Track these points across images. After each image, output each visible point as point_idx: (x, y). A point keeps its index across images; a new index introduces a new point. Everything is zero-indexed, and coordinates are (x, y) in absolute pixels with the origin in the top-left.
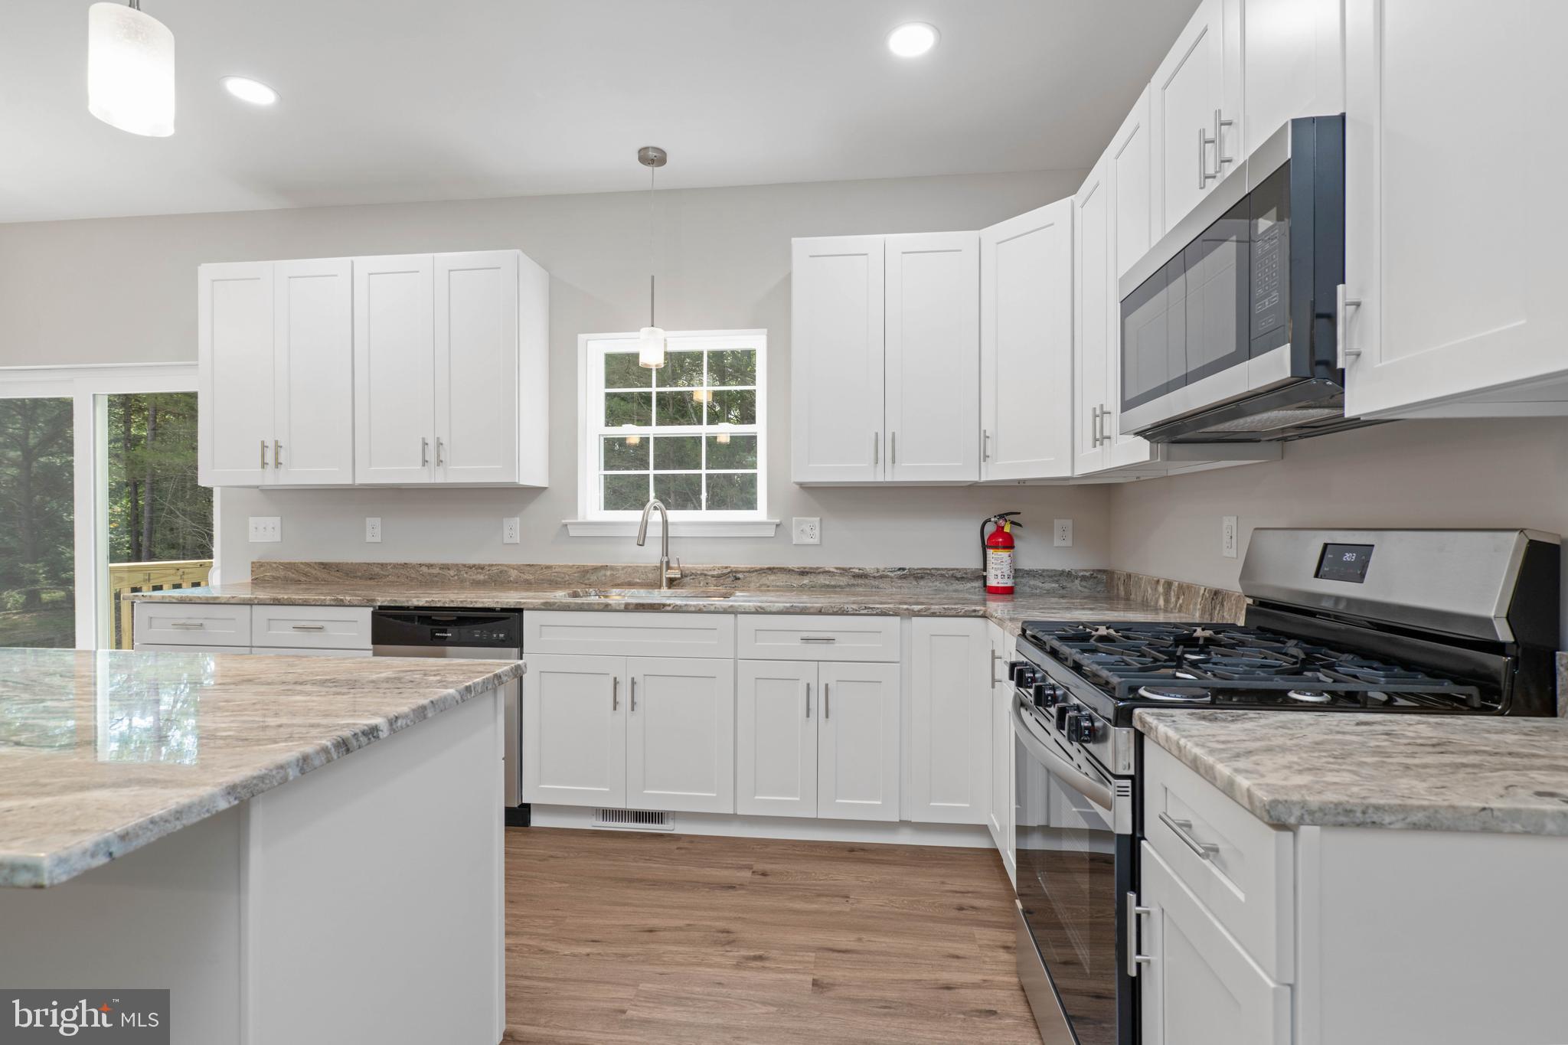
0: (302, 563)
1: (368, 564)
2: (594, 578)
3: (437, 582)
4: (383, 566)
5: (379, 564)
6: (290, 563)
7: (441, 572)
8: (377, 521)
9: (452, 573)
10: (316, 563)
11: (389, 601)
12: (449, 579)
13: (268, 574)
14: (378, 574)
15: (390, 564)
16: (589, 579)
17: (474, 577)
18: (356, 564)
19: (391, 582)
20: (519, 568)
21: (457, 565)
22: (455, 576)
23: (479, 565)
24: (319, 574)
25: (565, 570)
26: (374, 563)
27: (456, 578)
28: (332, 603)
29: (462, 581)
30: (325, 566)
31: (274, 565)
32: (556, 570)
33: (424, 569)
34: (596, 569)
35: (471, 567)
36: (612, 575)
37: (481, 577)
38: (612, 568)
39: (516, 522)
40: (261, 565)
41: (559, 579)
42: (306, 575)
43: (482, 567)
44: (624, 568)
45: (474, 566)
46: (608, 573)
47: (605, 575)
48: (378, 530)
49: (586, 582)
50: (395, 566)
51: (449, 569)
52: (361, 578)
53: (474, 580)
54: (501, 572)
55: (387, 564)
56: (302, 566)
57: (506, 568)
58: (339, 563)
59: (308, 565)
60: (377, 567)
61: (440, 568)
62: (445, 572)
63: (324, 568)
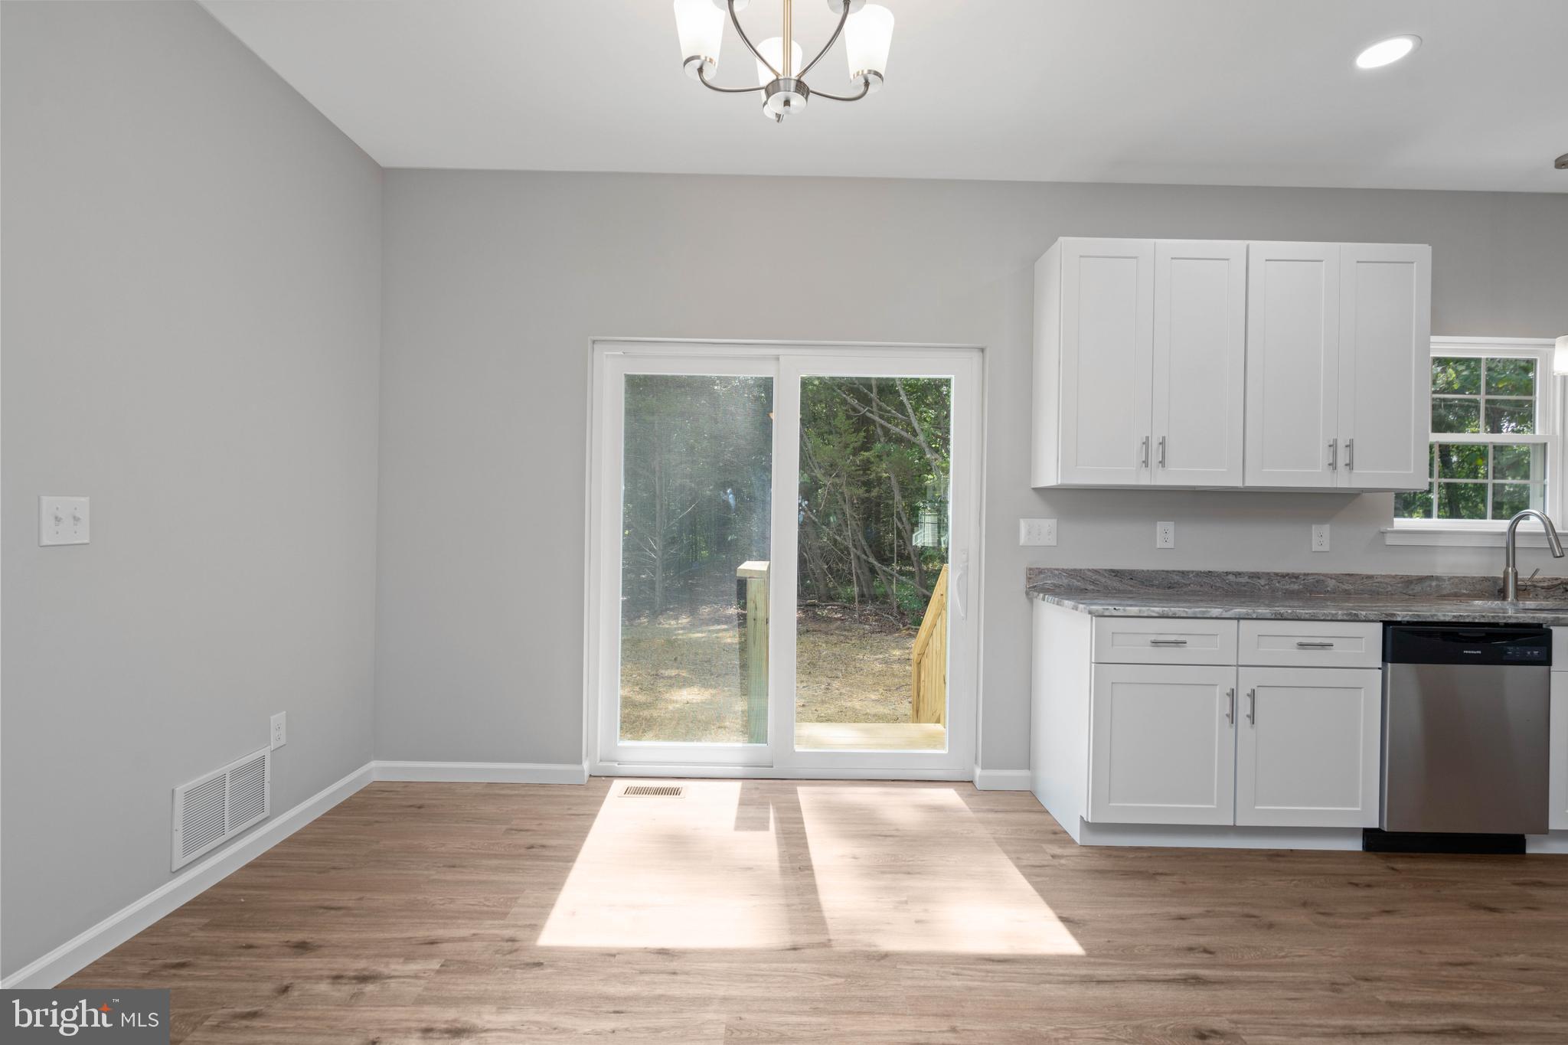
0: (1089, 570)
1: (1167, 572)
2: (1418, 588)
3: (1246, 591)
4: (1183, 573)
5: (1179, 572)
6: (1075, 570)
7: (1250, 581)
8: (1170, 526)
9: (1262, 582)
10: (1106, 570)
11: (1411, 616)
12: (1260, 589)
13: (1049, 582)
14: (1177, 583)
15: (1193, 572)
16: (1413, 589)
17: (1287, 587)
18: (1153, 571)
19: (1192, 591)
20: (1338, 578)
21: (1268, 573)
22: (1265, 585)
23: (1293, 573)
24: (1109, 582)
25: (1387, 580)
26: (1174, 571)
27: (1267, 587)
28: (1345, 618)
29: (1274, 590)
30: (1116, 573)
31: (1056, 572)
32: (1379, 580)
33: (1231, 578)
34: (1421, 579)
35: (1284, 576)
36: (1438, 586)
37: (1296, 587)
38: (1438, 578)
39: (1326, 529)
40: (1041, 571)
41: (1380, 590)
42: (1093, 583)
43: (1295, 577)
44: (1450, 578)
45: (1288, 575)
46: (1434, 584)
47: (1430, 586)
48: (1171, 535)
49: (1410, 592)
50: (1198, 574)
51: (1259, 578)
52: (1158, 587)
53: (1286, 590)
54: (1317, 582)
55: (1188, 572)
56: (1089, 573)
57: (1322, 578)
58: (1134, 571)
59: (1096, 571)
60: (1176, 575)
61: (1249, 577)
62: (1255, 581)
63: (1115, 576)
